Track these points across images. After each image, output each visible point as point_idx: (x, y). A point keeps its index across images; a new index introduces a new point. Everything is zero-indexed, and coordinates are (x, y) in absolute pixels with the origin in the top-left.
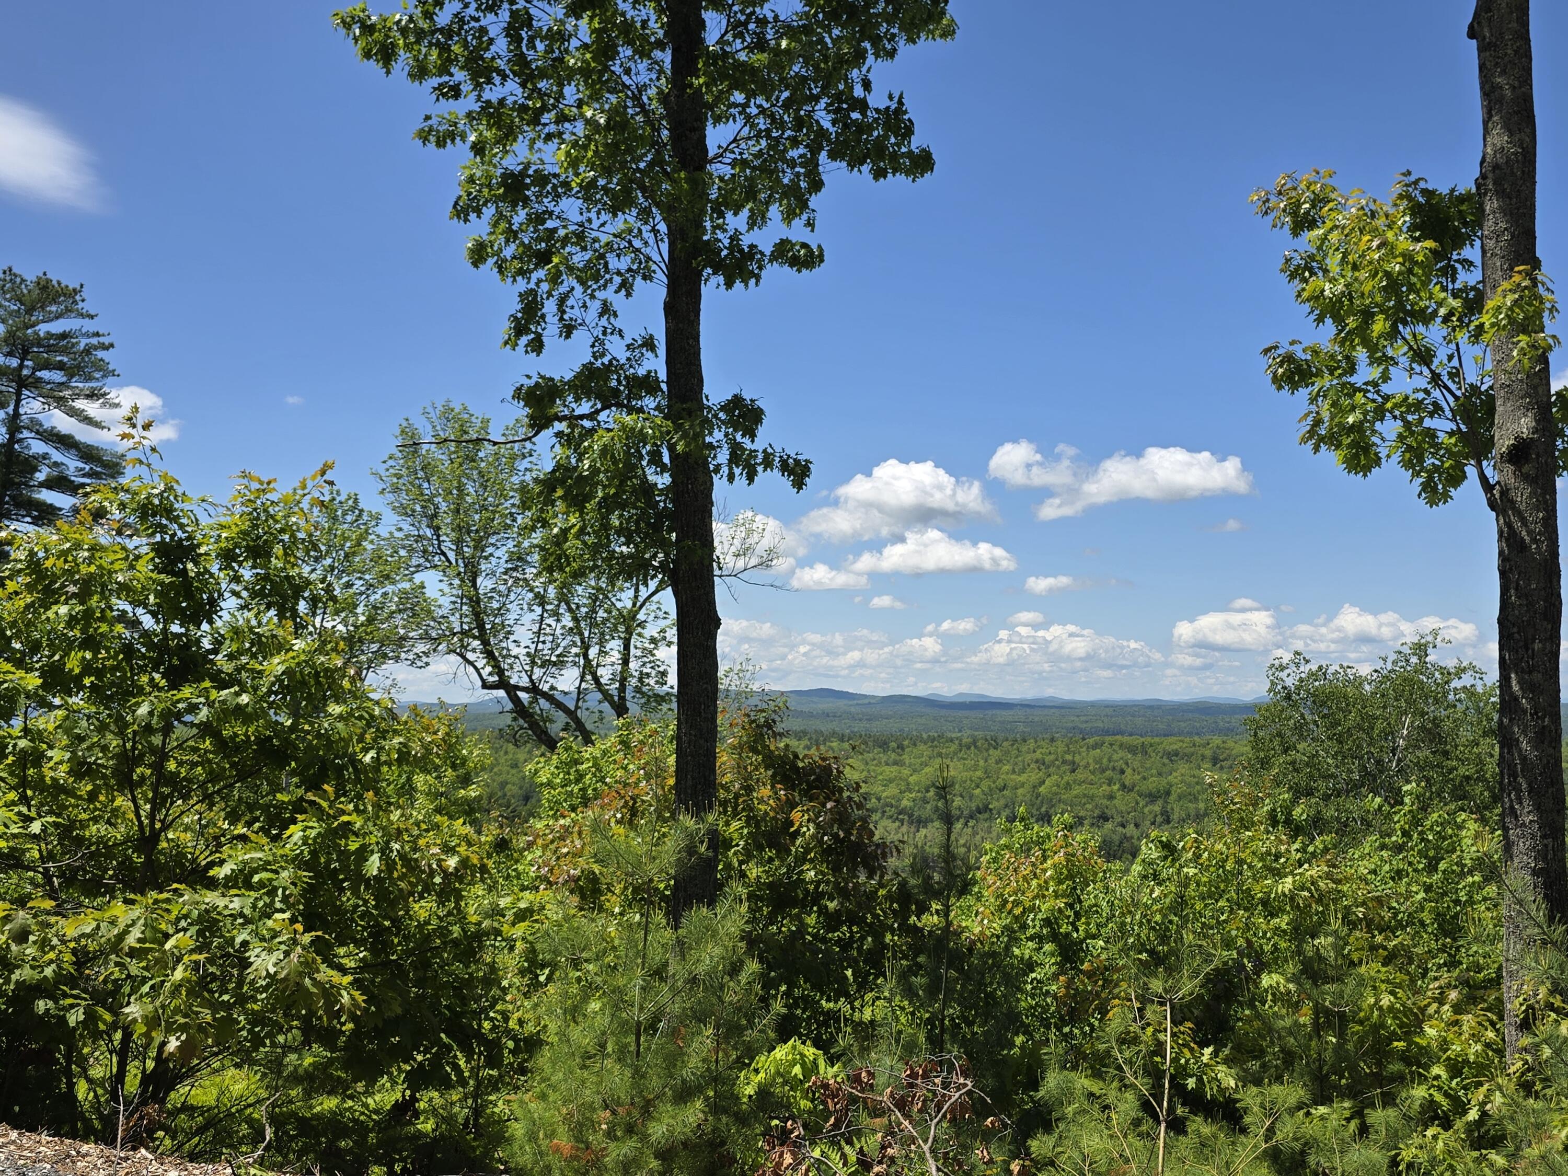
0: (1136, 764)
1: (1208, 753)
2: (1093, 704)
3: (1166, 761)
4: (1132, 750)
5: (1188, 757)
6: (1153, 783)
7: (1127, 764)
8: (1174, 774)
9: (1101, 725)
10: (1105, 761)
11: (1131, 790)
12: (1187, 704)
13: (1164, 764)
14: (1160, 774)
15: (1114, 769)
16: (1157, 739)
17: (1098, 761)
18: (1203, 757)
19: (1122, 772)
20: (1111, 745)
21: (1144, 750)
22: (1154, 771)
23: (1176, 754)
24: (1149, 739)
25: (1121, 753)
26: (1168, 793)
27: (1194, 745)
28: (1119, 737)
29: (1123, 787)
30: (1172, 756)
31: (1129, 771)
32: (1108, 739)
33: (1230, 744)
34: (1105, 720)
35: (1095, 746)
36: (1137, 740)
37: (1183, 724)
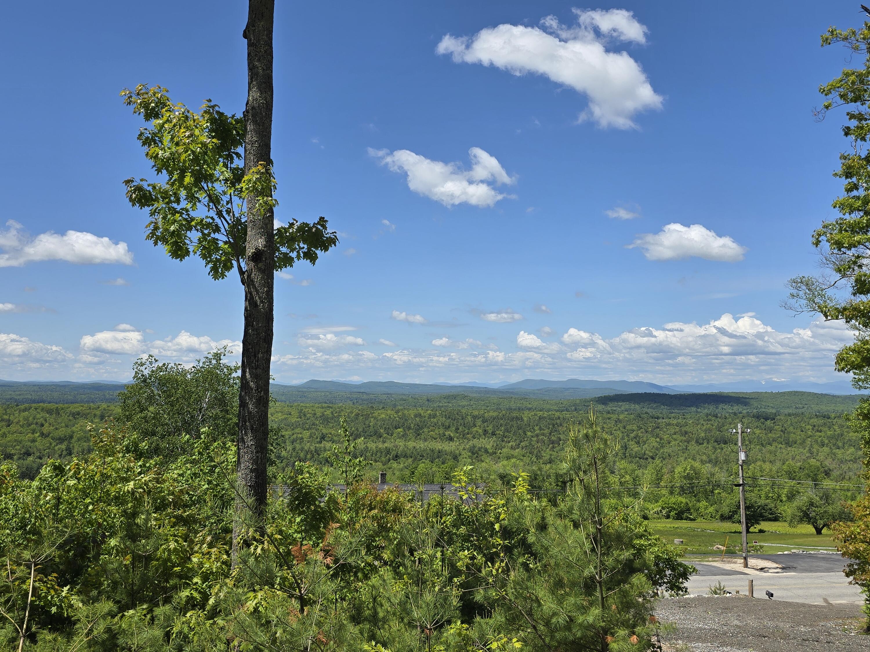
0: (52, 420)
1: (98, 413)
2: (25, 384)
3: (71, 418)
4: (50, 412)
5: (85, 416)
6: (62, 432)
7: (46, 420)
8: (76, 426)
9: (30, 397)
10: (31, 419)
11: (47, 436)
12: (87, 384)
13: (70, 420)
14: (67, 426)
15: (37, 423)
16: (66, 405)
17: (26, 419)
18: (95, 415)
19: (42, 425)
20: (36, 409)
21: (58, 412)
22: (63, 425)
23: (78, 414)
24: (61, 405)
25: (43, 414)
26: (71, 437)
27: (90, 408)
28: (41, 404)
29: (42, 434)
30: (76, 415)
31: (47, 425)
32: (34, 405)
33: (112, 407)
34: (33, 394)
35: (25, 410)
36: (53, 406)
37: (83, 396)
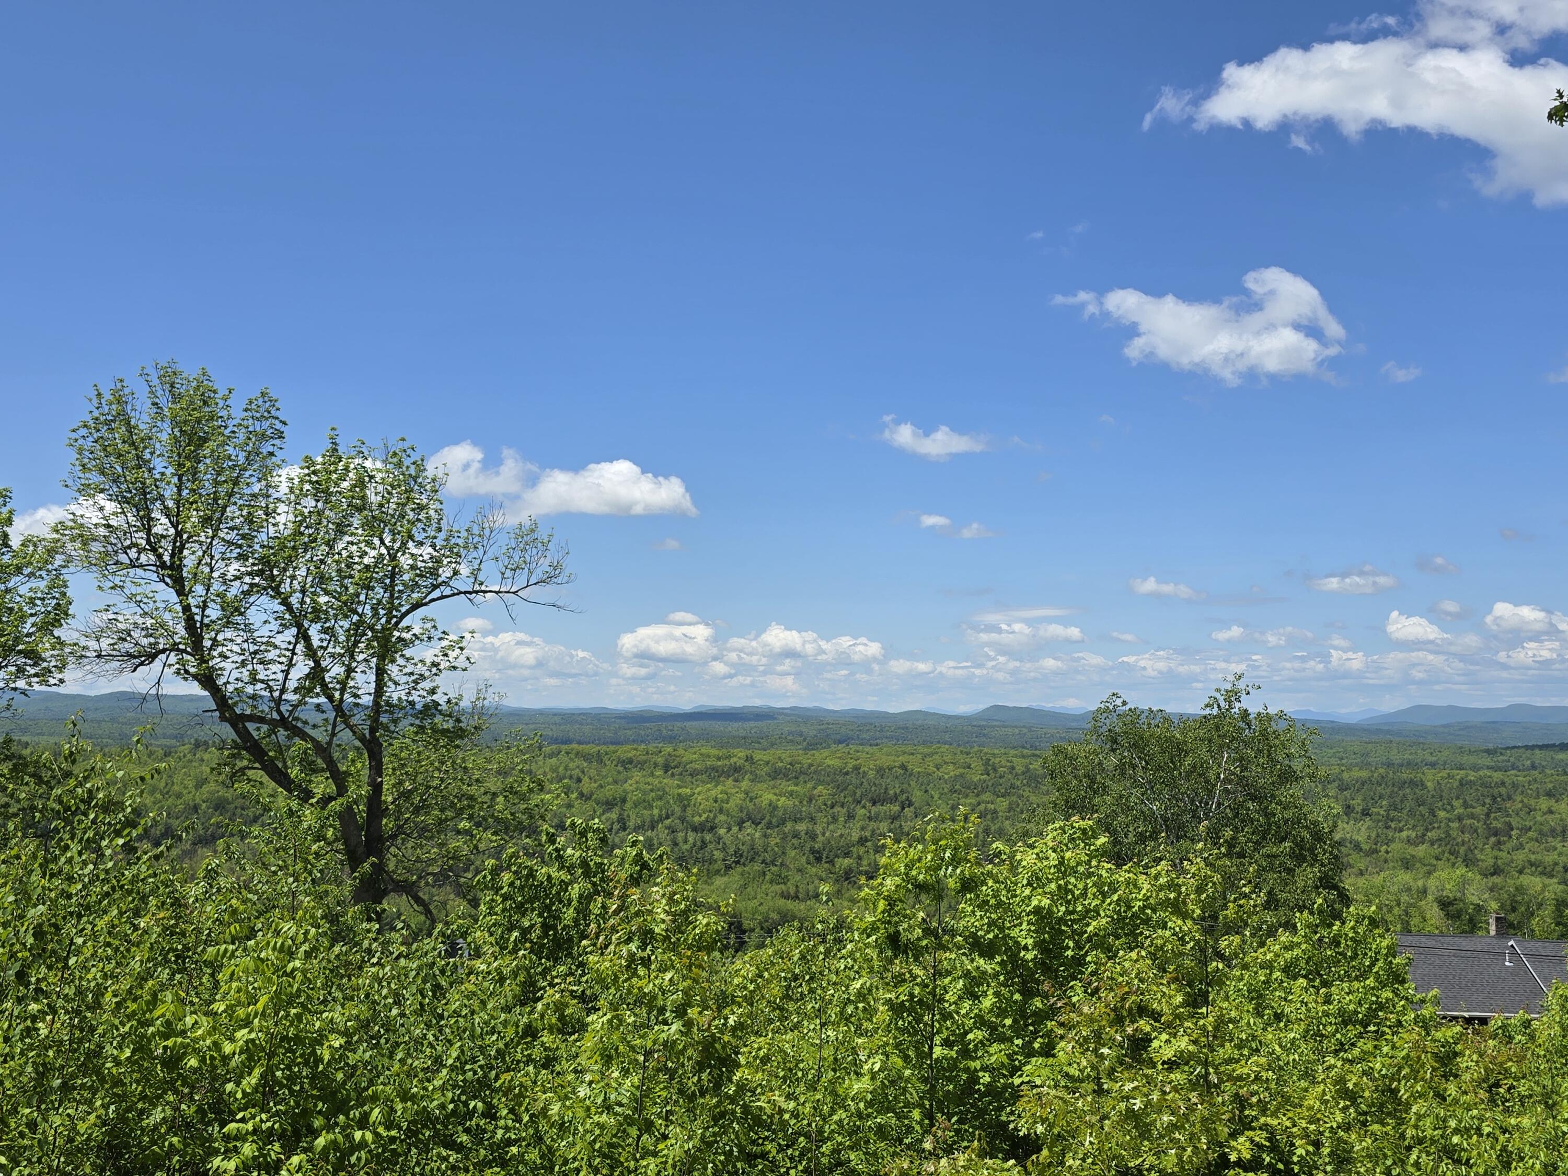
0: (593, 772)
1: (660, 760)
2: (541, 712)
3: (620, 768)
4: (586, 757)
5: (641, 765)
6: (609, 792)
7: (583, 772)
8: (630, 782)
9: (550, 733)
10: (561, 769)
11: (589, 798)
12: (631, 713)
13: (619, 772)
14: (616, 782)
15: (571, 777)
16: (612, 748)
17: (554, 770)
18: (656, 765)
19: (579, 780)
20: (567, 753)
21: (599, 759)
22: (610, 779)
23: (630, 761)
24: (604, 747)
25: (578, 762)
26: (624, 801)
27: (647, 753)
28: (574, 746)
29: (581, 795)
30: (627, 764)
31: (585, 779)
32: (564, 747)
33: (681, 752)
34: (553, 727)
35: (551, 756)
36: (593, 749)
37: (629, 732)
